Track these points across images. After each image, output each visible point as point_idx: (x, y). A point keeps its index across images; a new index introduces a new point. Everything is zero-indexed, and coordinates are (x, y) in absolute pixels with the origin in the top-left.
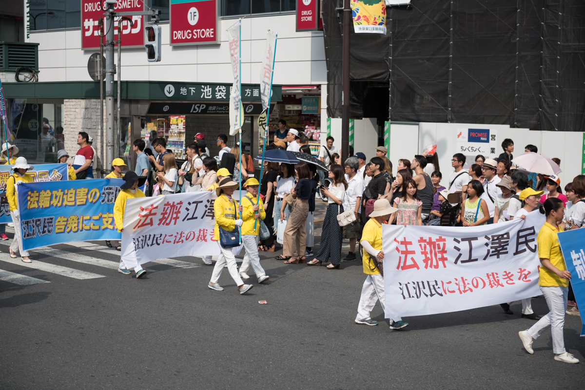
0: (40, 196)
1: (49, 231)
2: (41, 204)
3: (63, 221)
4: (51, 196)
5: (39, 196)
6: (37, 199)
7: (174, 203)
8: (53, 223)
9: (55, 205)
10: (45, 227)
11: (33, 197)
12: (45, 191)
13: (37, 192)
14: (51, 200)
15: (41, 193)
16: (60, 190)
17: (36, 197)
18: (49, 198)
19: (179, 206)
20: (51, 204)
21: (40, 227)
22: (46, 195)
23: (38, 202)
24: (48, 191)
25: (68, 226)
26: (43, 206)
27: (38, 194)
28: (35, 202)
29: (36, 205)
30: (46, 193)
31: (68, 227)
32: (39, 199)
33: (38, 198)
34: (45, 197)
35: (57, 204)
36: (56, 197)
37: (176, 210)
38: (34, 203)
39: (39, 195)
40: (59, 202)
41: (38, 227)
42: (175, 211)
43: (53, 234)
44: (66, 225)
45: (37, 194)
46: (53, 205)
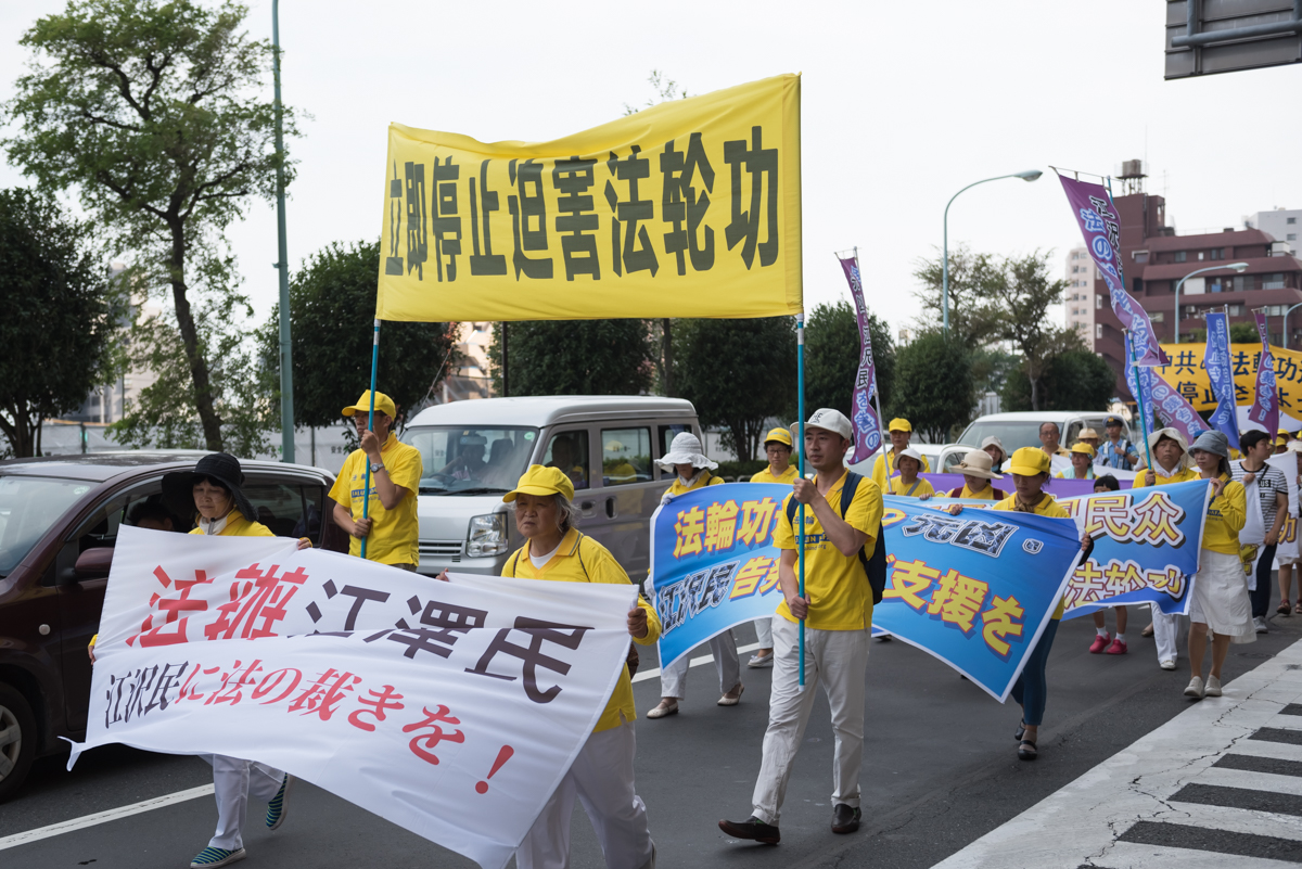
0: (709, 518)
1: (715, 599)
2: (709, 543)
3: (759, 568)
4: (739, 517)
5: (704, 521)
6: (700, 527)
7: (274, 568)
8: (731, 577)
9: (747, 540)
10: (709, 589)
11: (687, 524)
12: (722, 504)
13: (699, 510)
14: (737, 527)
15: (710, 510)
16: (767, 500)
17: (698, 522)
18: (734, 521)
19: (287, 586)
20: (738, 537)
21: (697, 594)
22: (723, 514)
23: (703, 536)
24: (731, 504)
25: (769, 577)
26: (714, 546)
27: (702, 513)
28: (697, 538)
29: (697, 547)
30: (725, 508)
31: (768, 581)
32: (705, 528)
33: (702, 525)
34: (721, 520)
35: (754, 538)
36: (753, 515)
37: (273, 601)
38: (692, 541)
39: (706, 516)
40: (759, 530)
41: (694, 593)
42: (267, 604)
43: (724, 602)
44: (762, 577)
45: (700, 515)
46: (742, 540)
